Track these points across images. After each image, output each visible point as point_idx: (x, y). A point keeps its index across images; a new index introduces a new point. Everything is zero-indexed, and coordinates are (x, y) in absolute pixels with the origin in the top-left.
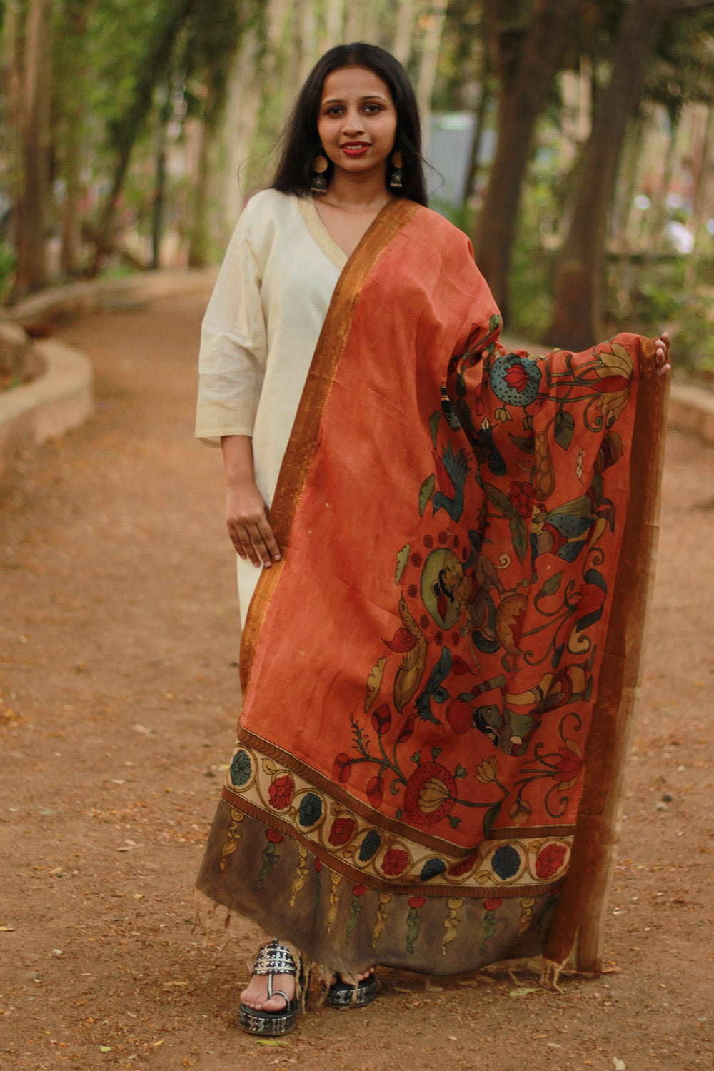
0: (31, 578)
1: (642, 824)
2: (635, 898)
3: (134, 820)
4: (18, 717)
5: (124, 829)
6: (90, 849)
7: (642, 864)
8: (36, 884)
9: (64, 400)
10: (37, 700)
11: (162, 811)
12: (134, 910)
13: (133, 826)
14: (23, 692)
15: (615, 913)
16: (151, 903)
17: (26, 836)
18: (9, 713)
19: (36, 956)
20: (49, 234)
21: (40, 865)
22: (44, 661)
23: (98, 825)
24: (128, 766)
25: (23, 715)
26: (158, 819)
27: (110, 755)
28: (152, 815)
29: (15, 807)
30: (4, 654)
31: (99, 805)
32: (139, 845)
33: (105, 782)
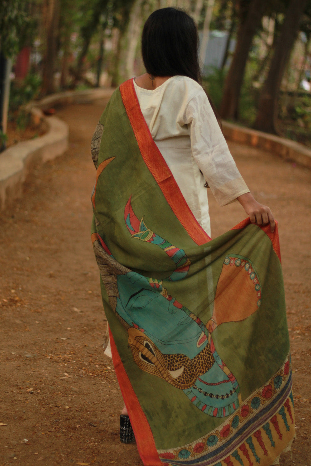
0: (34, 227)
1: (304, 375)
2: (303, 419)
3: (69, 361)
4: (21, 301)
5: (64, 366)
6: (47, 377)
7: (306, 398)
8: (20, 397)
10: (31, 292)
11: (83, 357)
12: (65, 415)
13: (68, 365)
14: (25, 287)
16: (73, 412)
17: (18, 368)
18: (17, 299)
20: (56, 71)
21: (23, 386)
22: (36, 270)
23: (52, 364)
24: (68, 330)
25: (23, 299)
26: (80, 361)
27: (60, 323)
28: (77, 359)
29: (14, 351)
30: (19, 266)
31: (53, 352)
32: (70, 376)
33: (57, 338)
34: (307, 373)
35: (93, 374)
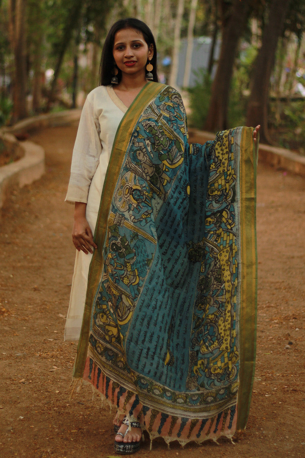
0: (16, 248)
1: (279, 355)
2: (275, 389)
3: (57, 357)
4: (8, 311)
5: (52, 362)
6: (38, 371)
7: (278, 373)
8: (13, 387)
9: (32, 168)
10: (17, 304)
11: (70, 353)
12: (56, 398)
13: (56, 360)
14: (10, 300)
15: (266, 396)
16: (63, 394)
17: (10, 365)
18: (4, 310)
19: (12, 420)
20: (28, 93)
21: (15, 378)
22: (20, 286)
23: (41, 360)
24: (55, 333)
25: (10, 310)
26: (67, 356)
27: (47, 328)
28: (65, 355)
29: (5, 352)
30: (3, 283)
31: (42, 350)
32: (59, 368)
33: (45, 340)
34: (281, 354)
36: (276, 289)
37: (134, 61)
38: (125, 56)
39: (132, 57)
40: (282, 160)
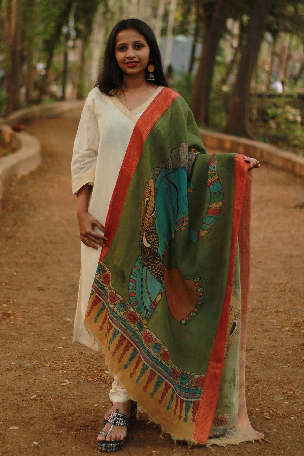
0: (18, 243)
1: (297, 368)
2: (299, 409)
3: (67, 368)
5: (63, 373)
6: (49, 385)
7: (300, 391)
8: (25, 404)
10: (22, 305)
11: (81, 364)
13: (67, 372)
14: (15, 300)
15: (292, 418)
17: (19, 378)
18: (10, 312)
19: (25, 446)
20: (21, 86)
21: (26, 393)
22: (24, 284)
23: (52, 371)
24: (64, 339)
25: (15, 313)
26: (79, 368)
27: (55, 333)
28: (75, 366)
29: (14, 362)
30: (7, 281)
31: (52, 360)
32: (70, 382)
33: (54, 348)
34: (299, 367)
35: (92, 378)
36: (281, 291)
37: (136, 62)
38: (127, 56)
39: (134, 57)
40: (265, 154)
